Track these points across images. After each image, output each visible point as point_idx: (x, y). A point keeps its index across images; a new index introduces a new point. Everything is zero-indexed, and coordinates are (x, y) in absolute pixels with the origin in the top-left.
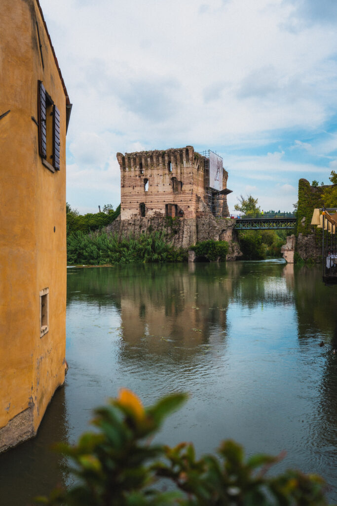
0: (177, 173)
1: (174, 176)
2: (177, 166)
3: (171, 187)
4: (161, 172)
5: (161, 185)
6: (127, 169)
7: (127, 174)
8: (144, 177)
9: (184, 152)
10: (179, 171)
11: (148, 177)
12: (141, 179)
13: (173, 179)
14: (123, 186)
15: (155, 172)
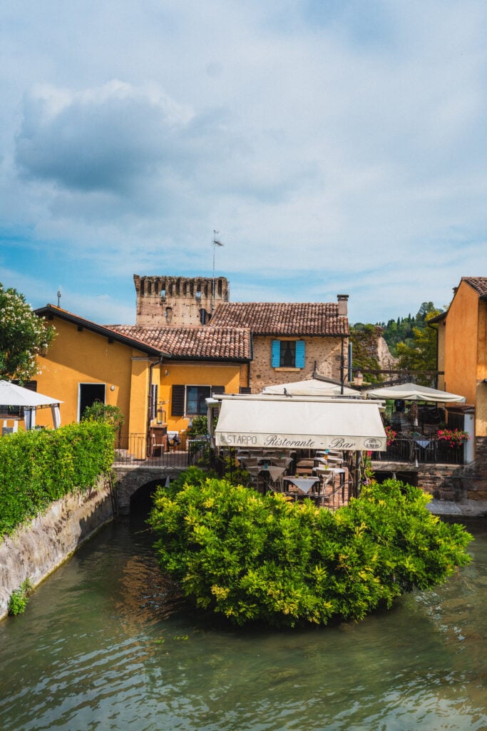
0: (206, 305)
1: (203, 307)
2: (207, 297)
3: (199, 319)
4: (187, 302)
5: (187, 316)
6: (146, 294)
7: (145, 300)
8: (166, 306)
9: (217, 283)
10: (209, 302)
11: (172, 306)
12: (163, 307)
13: (201, 311)
14: (139, 314)
15: (180, 301)
